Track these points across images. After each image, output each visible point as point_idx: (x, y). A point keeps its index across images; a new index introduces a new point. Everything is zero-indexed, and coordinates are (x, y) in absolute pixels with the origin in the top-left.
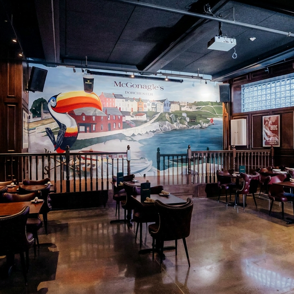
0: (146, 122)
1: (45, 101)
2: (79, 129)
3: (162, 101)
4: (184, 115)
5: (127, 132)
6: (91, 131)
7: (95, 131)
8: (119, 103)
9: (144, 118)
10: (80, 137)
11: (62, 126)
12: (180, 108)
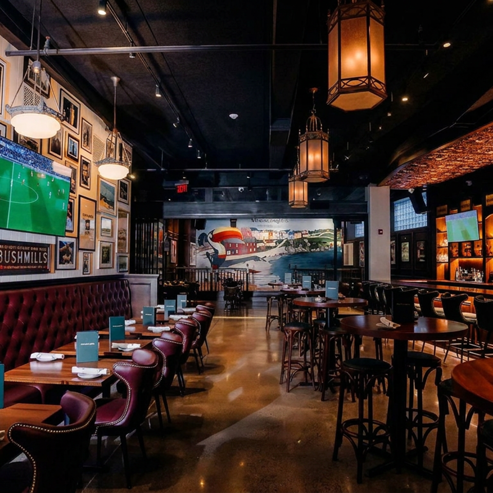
0: (275, 247)
1: (206, 234)
2: (226, 253)
3: (287, 231)
4: (306, 241)
5: (260, 255)
6: (235, 254)
7: (237, 254)
8: (256, 235)
9: (273, 244)
10: (228, 258)
11: (216, 251)
12: (302, 236)
